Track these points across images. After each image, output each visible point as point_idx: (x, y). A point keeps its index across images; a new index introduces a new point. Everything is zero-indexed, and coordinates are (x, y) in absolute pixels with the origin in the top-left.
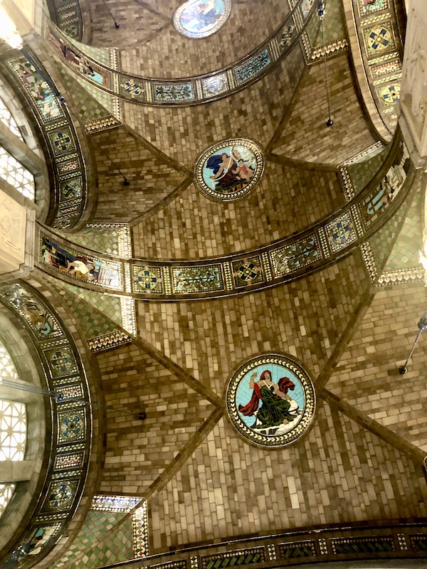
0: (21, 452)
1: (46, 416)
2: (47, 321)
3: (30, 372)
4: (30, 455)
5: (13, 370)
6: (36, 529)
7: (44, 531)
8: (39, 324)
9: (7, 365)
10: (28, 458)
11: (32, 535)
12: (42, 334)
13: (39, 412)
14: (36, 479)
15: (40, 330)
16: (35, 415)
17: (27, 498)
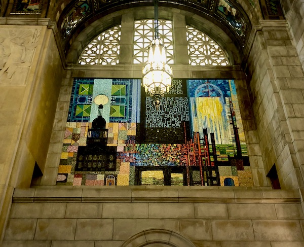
0: (166, 22)
1: (143, 6)
2: (80, 6)
3: (114, 18)
4: (168, 16)
5: (112, 30)
6: (218, 11)
7: (221, 6)
8: (81, 12)
9: (109, 34)
10: (170, 18)
11: (221, 14)
12: (88, 10)
13: (141, 11)
14: (184, 12)
15: (85, 11)
16: (143, 13)
17: (196, 17)
